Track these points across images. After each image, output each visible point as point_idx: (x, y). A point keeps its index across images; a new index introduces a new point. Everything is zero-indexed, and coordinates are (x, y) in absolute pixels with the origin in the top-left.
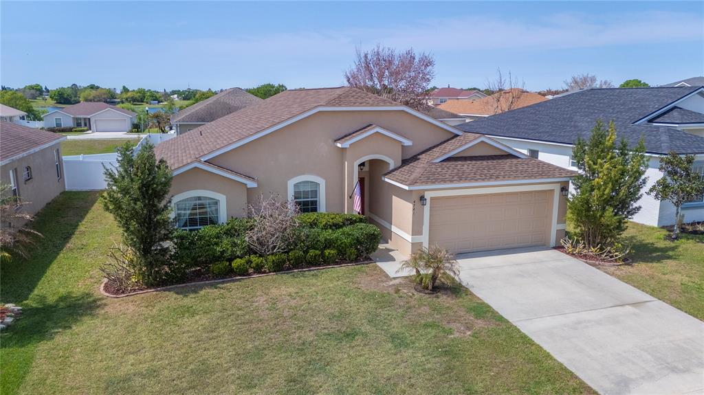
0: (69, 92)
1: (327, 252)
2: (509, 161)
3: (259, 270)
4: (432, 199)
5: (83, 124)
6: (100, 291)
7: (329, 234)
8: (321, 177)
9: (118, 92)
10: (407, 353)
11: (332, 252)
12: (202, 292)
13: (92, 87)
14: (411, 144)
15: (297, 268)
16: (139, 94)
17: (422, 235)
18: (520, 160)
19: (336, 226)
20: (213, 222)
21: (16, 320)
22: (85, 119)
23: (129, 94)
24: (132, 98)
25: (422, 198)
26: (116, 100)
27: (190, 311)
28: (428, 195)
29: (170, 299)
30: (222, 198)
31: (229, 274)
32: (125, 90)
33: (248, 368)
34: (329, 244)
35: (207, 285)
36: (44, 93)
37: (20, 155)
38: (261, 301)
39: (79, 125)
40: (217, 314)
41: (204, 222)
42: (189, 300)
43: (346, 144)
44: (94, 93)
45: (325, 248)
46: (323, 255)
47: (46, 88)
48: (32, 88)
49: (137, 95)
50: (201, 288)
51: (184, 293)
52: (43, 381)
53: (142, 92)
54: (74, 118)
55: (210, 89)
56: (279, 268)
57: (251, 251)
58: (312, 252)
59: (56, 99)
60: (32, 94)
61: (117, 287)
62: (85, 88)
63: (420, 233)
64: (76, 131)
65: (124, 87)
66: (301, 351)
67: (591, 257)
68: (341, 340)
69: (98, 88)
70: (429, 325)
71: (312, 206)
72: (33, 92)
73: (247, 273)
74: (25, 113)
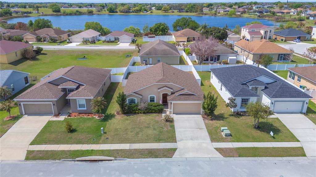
1: (153, 111)
2: (193, 96)
3: (141, 113)
4: (174, 103)
5: (117, 39)
6: (116, 114)
8: (155, 95)
10: (154, 131)
12: (130, 116)
16: (139, 8)
17: (171, 109)
18: (196, 96)
19: (155, 106)
20: (134, 103)
21: (104, 118)
22: (118, 38)
23: (136, 8)
24: (137, 10)
25: (171, 103)
26: (131, 11)
27: (127, 120)
29: (125, 117)
30: (136, 99)
31: (135, 113)
33: (132, 130)
36: (105, 7)
38: (138, 119)
40: (131, 121)
42: (128, 117)
43: (159, 91)
44: (123, 8)
46: (152, 112)
50: (130, 115)
51: (127, 116)
52: (108, 127)
56: (144, 113)
57: (139, 110)
58: (150, 111)
59: (109, 11)
60: (101, 9)
61: (118, 113)
64: (115, 42)
66: (140, 129)
68: (146, 128)
70: (161, 127)
71: (153, 101)
72: (101, 7)
73: (138, 113)
74: (100, 33)
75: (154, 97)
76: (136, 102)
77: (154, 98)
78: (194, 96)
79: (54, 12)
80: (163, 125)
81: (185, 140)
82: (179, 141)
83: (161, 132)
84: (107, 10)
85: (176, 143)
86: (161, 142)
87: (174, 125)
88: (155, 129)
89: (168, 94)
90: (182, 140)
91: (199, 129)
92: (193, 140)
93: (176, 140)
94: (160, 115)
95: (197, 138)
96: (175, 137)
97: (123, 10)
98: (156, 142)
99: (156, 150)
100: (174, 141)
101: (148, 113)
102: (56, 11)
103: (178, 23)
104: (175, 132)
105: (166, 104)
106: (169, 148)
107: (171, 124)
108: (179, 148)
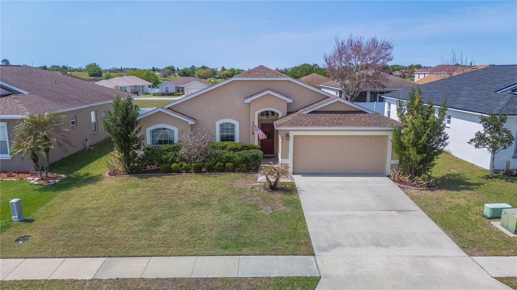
0: (190, 71)
1: (227, 164)
2: (359, 115)
3: (187, 170)
4: (295, 136)
5: (181, 91)
6: (105, 174)
7: (231, 154)
8: (237, 120)
9: (219, 70)
10: (224, 216)
11: (230, 164)
13: (204, 68)
14: (292, 102)
15: (209, 172)
16: (231, 72)
17: (288, 159)
18: (367, 114)
19: (236, 150)
20: (171, 142)
21: (60, 182)
22: (182, 88)
23: (225, 72)
24: (226, 74)
25: (288, 135)
26: (217, 76)
27: (137, 186)
28: (292, 134)
29: (134, 180)
30: (176, 130)
31: (169, 171)
32: (224, 69)
34: (228, 159)
35: (155, 175)
36: (176, 72)
37: (98, 104)
38: (174, 186)
39: (179, 91)
40: (148, 188)
41: (166, 142)
42: (142, 181)
43: (248, 101)
44: (204, 71)
45: (227, 162)
46: (224, 166)
47: (178, 68)
48: (168, 68)
49: (229, 73)
51: (141, 178)
53: (233, 70)
54: (176, 87)
55: (277, 68)
56: (198, 170)
57: (184, 160)
58: (218, 164)
60: (169, 72)
61: (113, 173)
62: (199, 68)
63: (287, 158)
64: (176, 95)
65: (223, 67)
66: (171, 209)
67: (406, 183)
68: (195, 205)
69: (207, 68)
70: (251, 205)
71: (231, 138)
72: (169, 70)
73: (179, 172)
74: (152, 84)
75: (233, 125)
76: (176, 140)
77: (233, 130)
78: (362, 115)
79: (91, 76)
80: (259, 198)
81: (351, 245)
82: (324, 250)
83: (247, 218)
84: (179, 74)
85: (311, 258)
86: (245, 250)
87: (300, 201)
88: (225, 210)
89: (278, 114)
90: (335, 245)
91: (394, 213)
92: (382, 246)
93: (308, 243)
94: (248, 176)
95: (399, 240)
96: (307, 235)
97: (203, 74)
98: (227, 252)
99: (220, 284)
100: (303, 248)
101: (211, 170)
102: (94, 74)
103: (296, 73)
104: (302, 219)
105: (273, 155)
106: (281, 278)
107: (287, 197)
108: (326, 277)
